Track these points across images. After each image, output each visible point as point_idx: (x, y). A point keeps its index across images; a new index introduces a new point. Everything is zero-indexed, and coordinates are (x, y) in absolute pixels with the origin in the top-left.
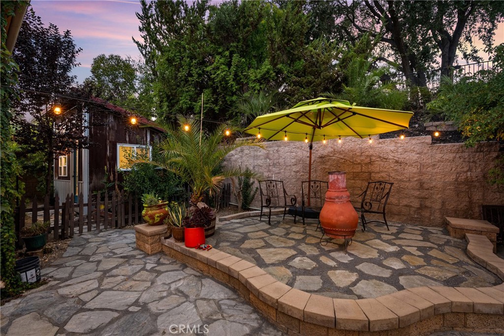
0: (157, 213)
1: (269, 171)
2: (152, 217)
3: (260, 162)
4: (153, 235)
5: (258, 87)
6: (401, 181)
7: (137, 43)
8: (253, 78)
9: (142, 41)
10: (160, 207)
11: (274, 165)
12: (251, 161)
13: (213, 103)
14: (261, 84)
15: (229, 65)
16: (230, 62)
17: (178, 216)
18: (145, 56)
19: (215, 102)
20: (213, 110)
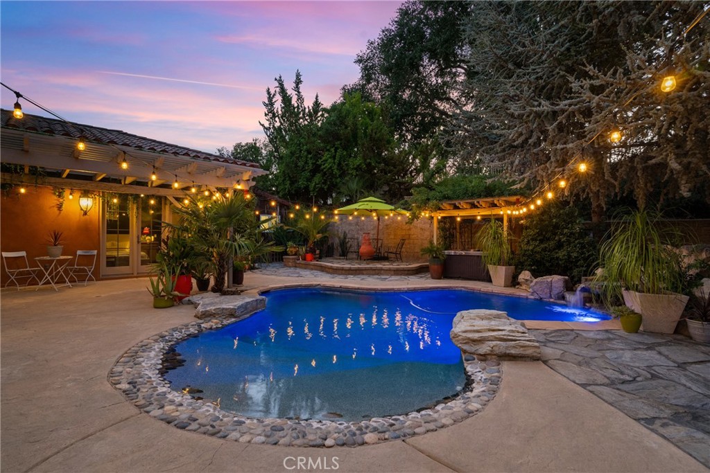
0: (294, 250)
1: (358, 234)
2: (292, 252)
3: (352, 228)
4: (293, 259)
5: (354, 174)
6: (423, 239)
7: (263, 125)
8: (352, 167)
9: (267, 125)
10: (295, 247)
11: (361, 230)
12: (347, 227)
13: (323, 183)
14: (357, 171)
15: (334, 157)
16: (335, 155)
17: (303, 250)
18: (269, 136)
19: (325, 183)
20: (323, 188)
